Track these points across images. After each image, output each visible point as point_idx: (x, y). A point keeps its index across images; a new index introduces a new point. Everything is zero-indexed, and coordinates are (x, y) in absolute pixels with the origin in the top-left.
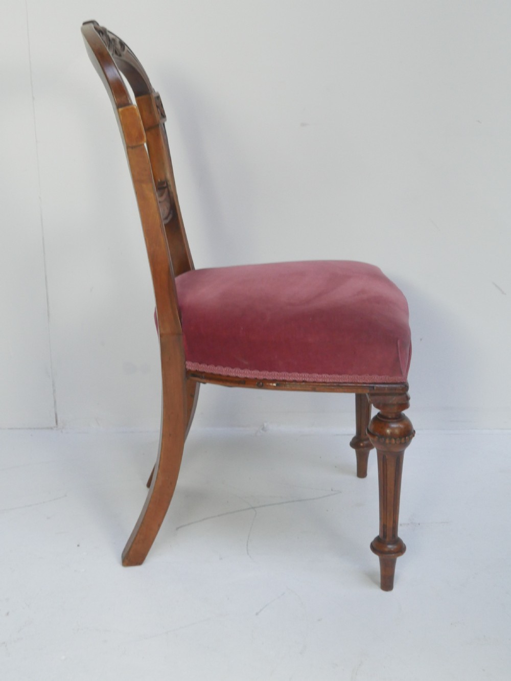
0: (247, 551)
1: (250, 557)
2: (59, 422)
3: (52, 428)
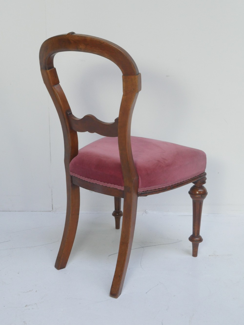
0: (141, 265)
1: (142, 268)
2: (54, 208)
3: (50, 211)
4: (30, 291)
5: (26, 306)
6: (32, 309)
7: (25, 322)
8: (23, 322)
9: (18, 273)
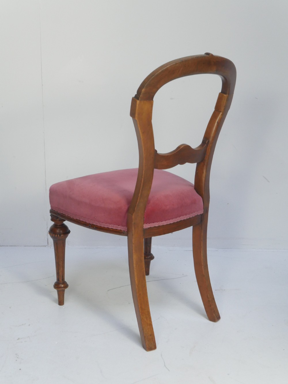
2: (49, 243)
3: (45, 246)
4: (22, 325)
5: (18, 339)
6: (25, 342)
7: (17, 354)
8: (15, 354)
9: (10, 308)
